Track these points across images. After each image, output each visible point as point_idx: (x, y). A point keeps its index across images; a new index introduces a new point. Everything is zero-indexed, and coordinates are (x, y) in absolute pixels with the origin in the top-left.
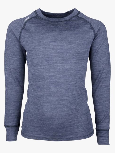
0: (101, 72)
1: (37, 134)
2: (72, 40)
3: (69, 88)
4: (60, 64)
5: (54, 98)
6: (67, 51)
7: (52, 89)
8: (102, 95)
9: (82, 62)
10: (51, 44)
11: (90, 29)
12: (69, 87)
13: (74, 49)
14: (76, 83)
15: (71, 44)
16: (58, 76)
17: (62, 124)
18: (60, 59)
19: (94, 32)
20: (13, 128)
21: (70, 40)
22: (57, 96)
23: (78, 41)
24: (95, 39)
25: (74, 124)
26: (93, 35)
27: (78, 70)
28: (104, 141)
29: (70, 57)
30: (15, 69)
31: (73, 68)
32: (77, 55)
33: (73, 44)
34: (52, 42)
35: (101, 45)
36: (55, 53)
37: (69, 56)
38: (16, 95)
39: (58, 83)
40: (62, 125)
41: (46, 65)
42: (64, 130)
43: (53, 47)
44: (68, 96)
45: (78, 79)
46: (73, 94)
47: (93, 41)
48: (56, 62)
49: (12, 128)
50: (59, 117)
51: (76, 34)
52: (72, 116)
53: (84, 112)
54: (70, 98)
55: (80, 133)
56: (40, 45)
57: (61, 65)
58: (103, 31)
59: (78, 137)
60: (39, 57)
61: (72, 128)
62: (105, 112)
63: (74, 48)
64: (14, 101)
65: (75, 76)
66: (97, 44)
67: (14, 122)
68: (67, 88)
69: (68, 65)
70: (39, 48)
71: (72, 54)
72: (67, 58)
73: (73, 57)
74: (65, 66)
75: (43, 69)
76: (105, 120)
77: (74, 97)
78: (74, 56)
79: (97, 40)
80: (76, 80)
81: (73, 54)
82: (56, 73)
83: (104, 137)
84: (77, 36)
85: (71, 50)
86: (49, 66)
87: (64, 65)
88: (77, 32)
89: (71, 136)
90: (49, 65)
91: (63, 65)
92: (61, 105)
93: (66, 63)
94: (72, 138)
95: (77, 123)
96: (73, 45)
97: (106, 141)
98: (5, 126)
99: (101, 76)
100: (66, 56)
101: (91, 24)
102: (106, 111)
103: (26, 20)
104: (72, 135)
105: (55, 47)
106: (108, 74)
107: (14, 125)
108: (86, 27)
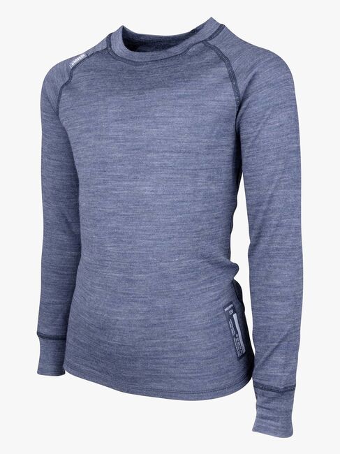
0: (264, 208)
1: (86, 366)
2: (164, 114)
3: (148, 249)
4: (130, 181)
5: (113, 274)
6: (148, 146)
7: (109, 249)
8: (267, 278)
9: (196, 175)
10: (111, 127)
11: (225, 78)
12: (150, 247)
13: (166, 140)
14: (170, 238)
15: (159, 126)
16: (124, 215)
17: (133, 347)
18: (130, 167)
19: (235, 87)
20: (52, 341)
21: (160, 115)
22: (121, 271)
23: (180, 117)
24: (243, 107)
25: (167, 352)
26: (230, 98)
27: (181, 199)
28: (269, 421)
29: (154, 163)
30: (58, 190)
31: (161, 193)
32: (178, 157)
33: (165, 127)
34: (116, 121)
35: (261, 125)
36: (119, 152)
37: (153, 160)
38: (59, 256)
39: (122, 234)
40: (133, 351)
41: (100, 184)
42: (138, 364)
43: (116, 134)
44: (146, 273)
45: (178, 227)
46: (161, 268)
47: (238, 112)
48: (121, 177)
49: (49, 341)
50: (124, 327)
51: (179, 97)
52: (159, 329)
53: (197, 322)
54: (151, 277)
55: (183, 381)
56: (88, 130)
57: (132, 184)
58: (267, 82)
59: (176, 392)
60: (87, 160)
61: (159, 363)
62: (276, 332)
63: (168, 138)
64: (54, 272)
65: (169, 217)
66: (251, 123)
67: (55, 325)
68: (145, 249)
69: (150, 186)
70: (87, 137)
71: (161, 154)
72: (147, 165)
73: (165, 164)
74: (142, 188)
75: (93, 193)
76: (274, 358)
77: (164, 276)
78: (166, 161)
79: (249, 110)
80: (170, 227)
81: (163, 156)
82: (119, 207)
83: (269, 409)
84: (181, 101)
85: (160, 142)
86: (106, 186)
87: (139, 186)
88: (182, 92)
89: (160, 387)
90: (105, 182)
91: (136, 186)
92: (127, 294)
93: (143, 180)
94: (162, 390)
95: (174, 351)
96: (164, 130)
97: (273, 423)
98: (39, 334)
99: (264, 220)
100: (146, 160)
101: (229, 66)
102: (277, 330)
103: (76, 61)
104: (161, 381)
105: (120, 134)
106: (291, 214)
107: (53, 334)
108: (211, 76)
